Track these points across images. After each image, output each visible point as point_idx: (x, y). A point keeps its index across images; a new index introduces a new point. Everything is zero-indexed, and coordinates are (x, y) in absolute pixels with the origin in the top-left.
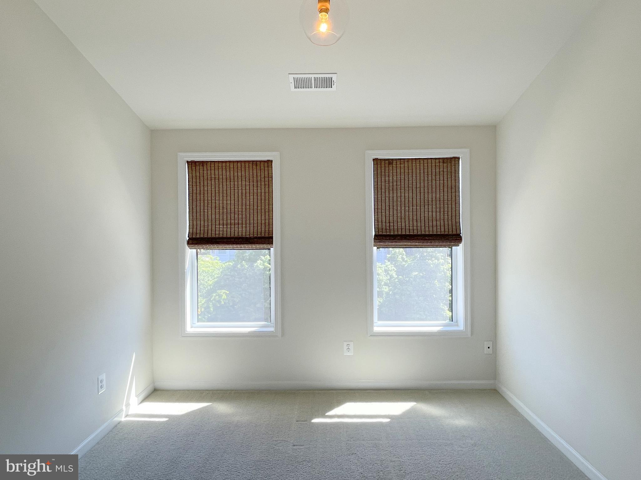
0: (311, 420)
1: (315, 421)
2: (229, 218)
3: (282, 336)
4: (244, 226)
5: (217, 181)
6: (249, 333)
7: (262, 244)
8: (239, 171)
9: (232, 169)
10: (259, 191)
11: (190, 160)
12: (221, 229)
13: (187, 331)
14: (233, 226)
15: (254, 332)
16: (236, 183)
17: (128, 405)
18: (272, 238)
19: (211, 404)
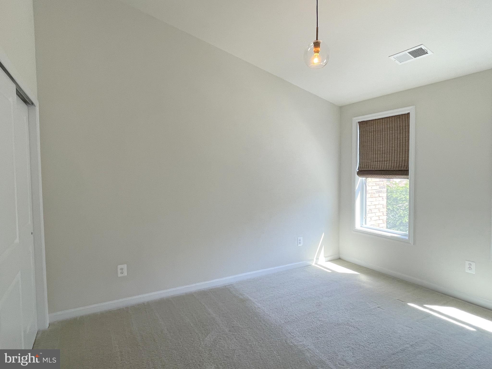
0: (408, 303)
1: (410, 304)
2: (381, 157)
3: (414, 244)
4: (390, 162)
5: (375, 132)
6: (392, 237)
7: (402, 175)
8: (388, 124)
9: (384, 124)
10: (401, 136)
11: (360, 121)
12: (376, 165)
13: (356, 228)
14: (383, 162)
15: (397, 237)
16: (386, 133)
17: (317, 259)
18: (408, 170)
19: (360, 274)
